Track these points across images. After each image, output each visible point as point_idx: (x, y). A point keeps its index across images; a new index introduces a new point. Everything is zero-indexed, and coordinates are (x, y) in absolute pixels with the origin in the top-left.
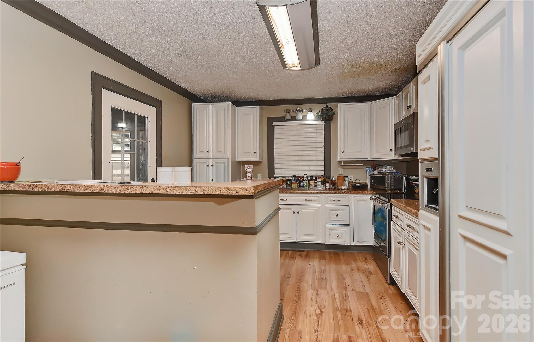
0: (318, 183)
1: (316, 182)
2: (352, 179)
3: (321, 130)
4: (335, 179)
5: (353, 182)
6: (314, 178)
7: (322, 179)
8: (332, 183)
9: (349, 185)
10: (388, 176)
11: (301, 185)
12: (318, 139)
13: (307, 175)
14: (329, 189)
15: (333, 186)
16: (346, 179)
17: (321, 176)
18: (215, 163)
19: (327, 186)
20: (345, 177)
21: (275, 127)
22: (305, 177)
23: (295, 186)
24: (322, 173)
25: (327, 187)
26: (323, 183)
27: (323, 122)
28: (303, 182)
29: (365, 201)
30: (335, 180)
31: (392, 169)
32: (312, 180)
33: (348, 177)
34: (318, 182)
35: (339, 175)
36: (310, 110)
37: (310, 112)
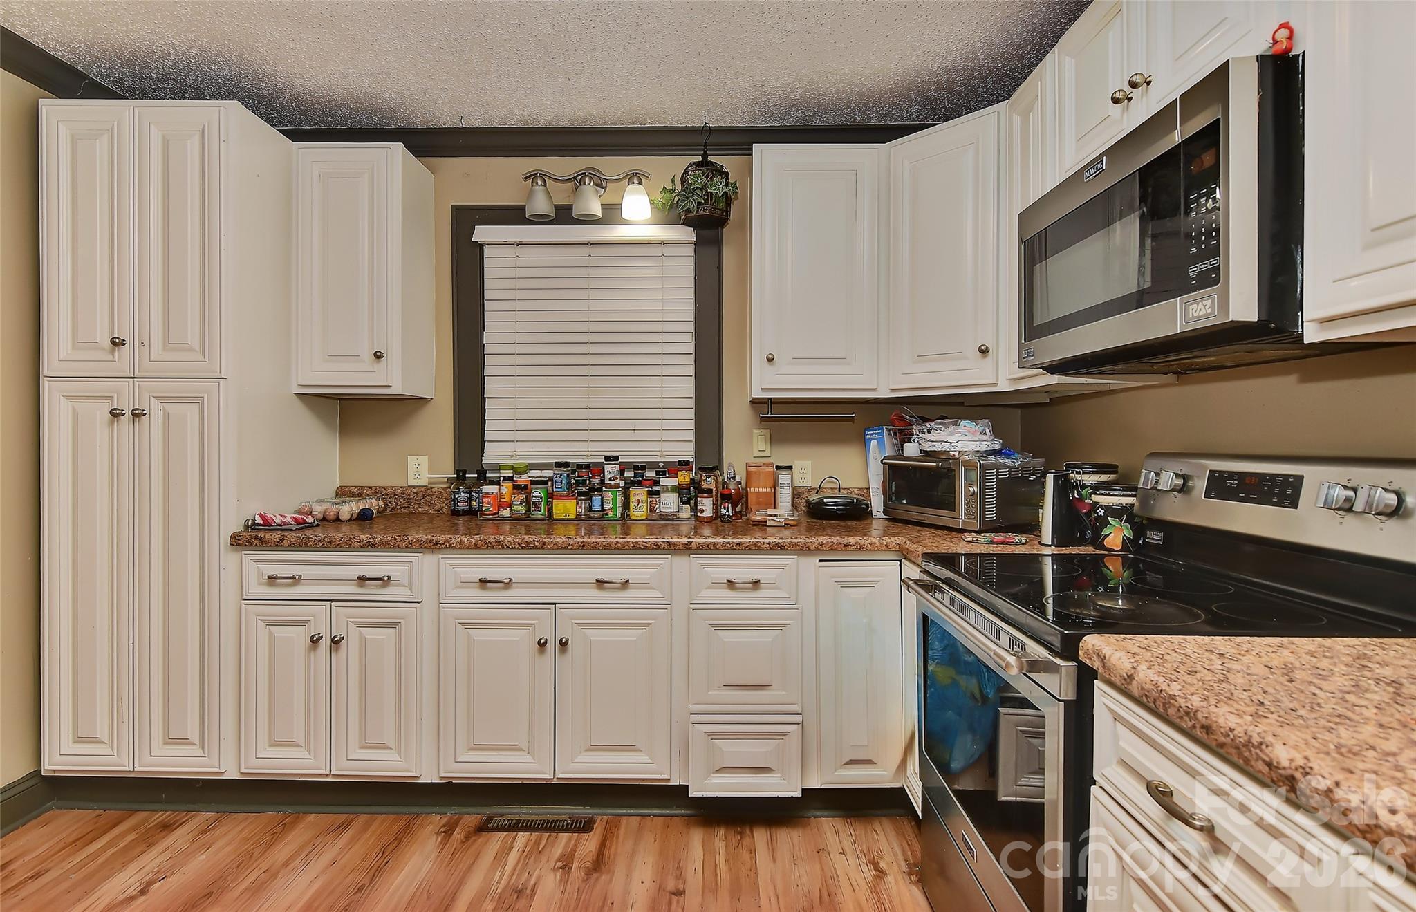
0: (665, 497)
1: (657, 493)
2: (808, 476)
3: (683, 263)
4: (738, 479)
5: (810, 489)
6: (650, 474)
7: (684, 477)
8: (726, 497)
9: (797, 500)
10: (969, 466)
11: (591, 508)
12: (669, 305)
13: (616, 458)
14: (710, 520)
15: (727, 510)
16: (784, 478)
17: (680, 463)
18: (155, 402)
19: (702, 511)
20: (778, 468)
21: (488, 251)
22: (608, 468)
23: (567, 508)
24: (686, 451)
25: (705, 515)
26: (690, 493)
27: (689, 234)
28: (600, 490)
29: (871, 584)
30: (740, 483)
31: (985, 434)
32: (640, 484)
33: (790, 468)
34: (663, 492)
35: (757, 460)
36: (635, 177)
37: (635, 186)
